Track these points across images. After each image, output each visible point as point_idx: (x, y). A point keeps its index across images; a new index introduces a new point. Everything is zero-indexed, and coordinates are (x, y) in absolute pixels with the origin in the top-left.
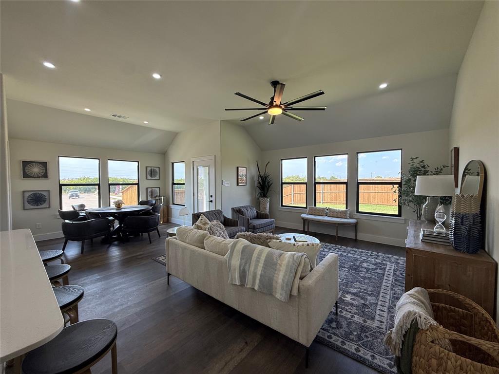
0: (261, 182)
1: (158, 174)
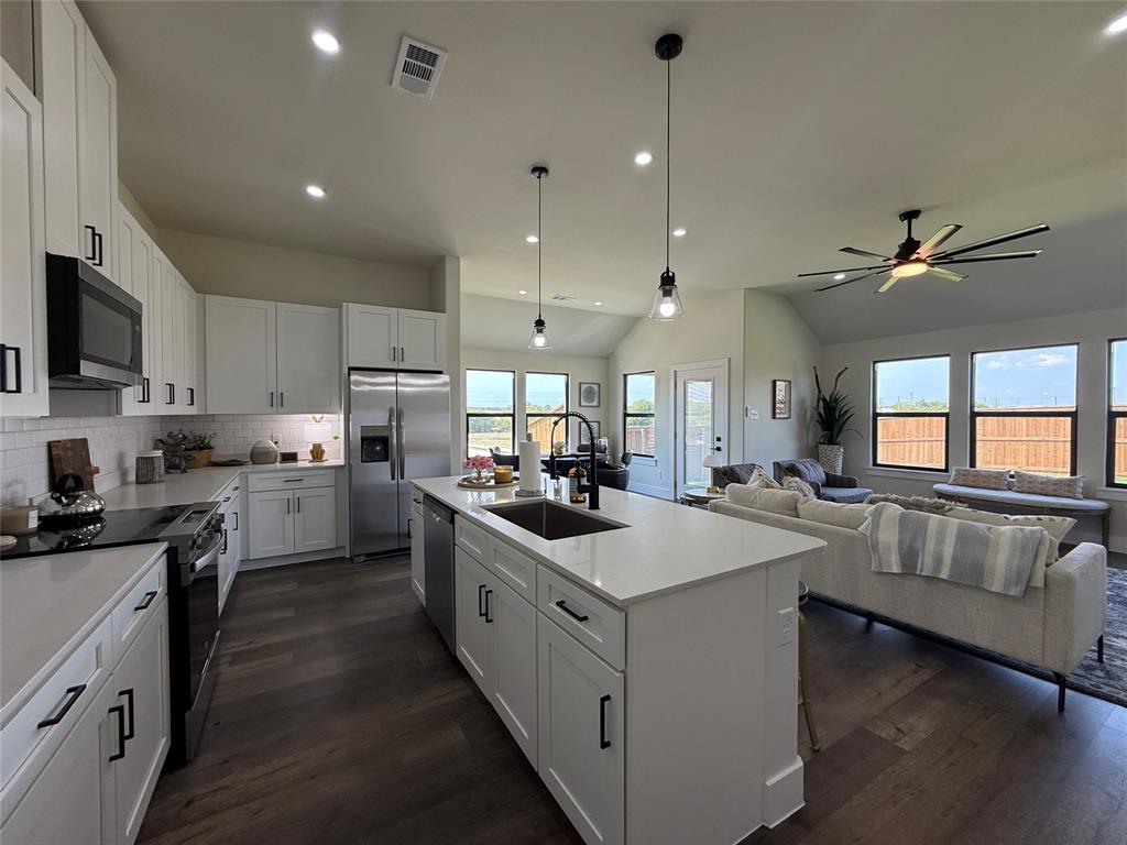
0: (822, 411)
1: (596, 396)
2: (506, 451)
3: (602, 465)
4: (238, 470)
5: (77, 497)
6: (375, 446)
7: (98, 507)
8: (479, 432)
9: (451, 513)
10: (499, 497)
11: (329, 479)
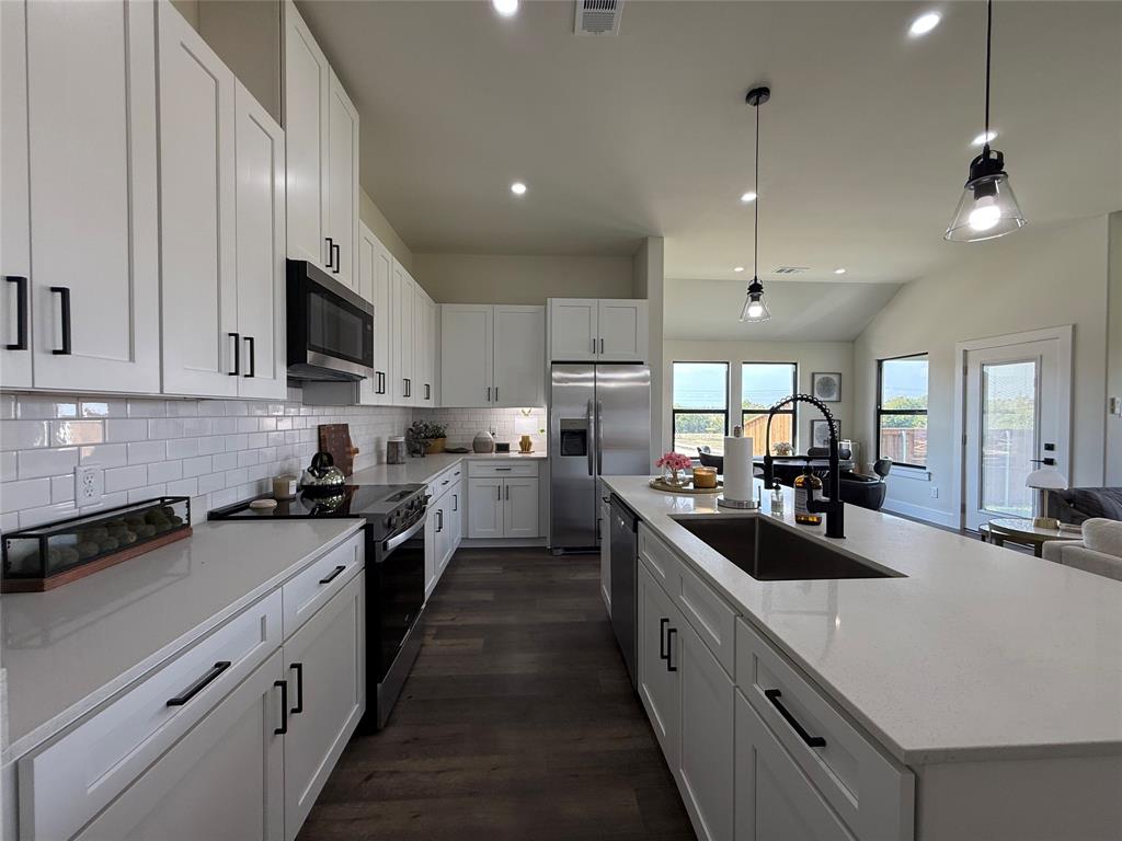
1: (836, 388)
2: (718, 451)
3: (846, 474)
4: (461, 457)
5: (327, 472)
6: (573, 440)
7: (339, 481)
8: (693, 432)
9: (636, 519)
10: (698, 504)
11: (532, 470)
